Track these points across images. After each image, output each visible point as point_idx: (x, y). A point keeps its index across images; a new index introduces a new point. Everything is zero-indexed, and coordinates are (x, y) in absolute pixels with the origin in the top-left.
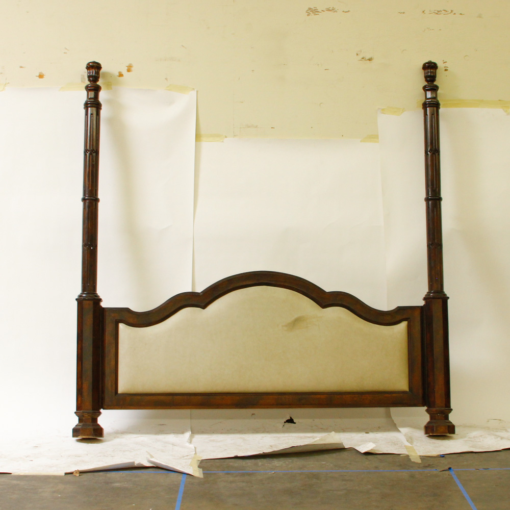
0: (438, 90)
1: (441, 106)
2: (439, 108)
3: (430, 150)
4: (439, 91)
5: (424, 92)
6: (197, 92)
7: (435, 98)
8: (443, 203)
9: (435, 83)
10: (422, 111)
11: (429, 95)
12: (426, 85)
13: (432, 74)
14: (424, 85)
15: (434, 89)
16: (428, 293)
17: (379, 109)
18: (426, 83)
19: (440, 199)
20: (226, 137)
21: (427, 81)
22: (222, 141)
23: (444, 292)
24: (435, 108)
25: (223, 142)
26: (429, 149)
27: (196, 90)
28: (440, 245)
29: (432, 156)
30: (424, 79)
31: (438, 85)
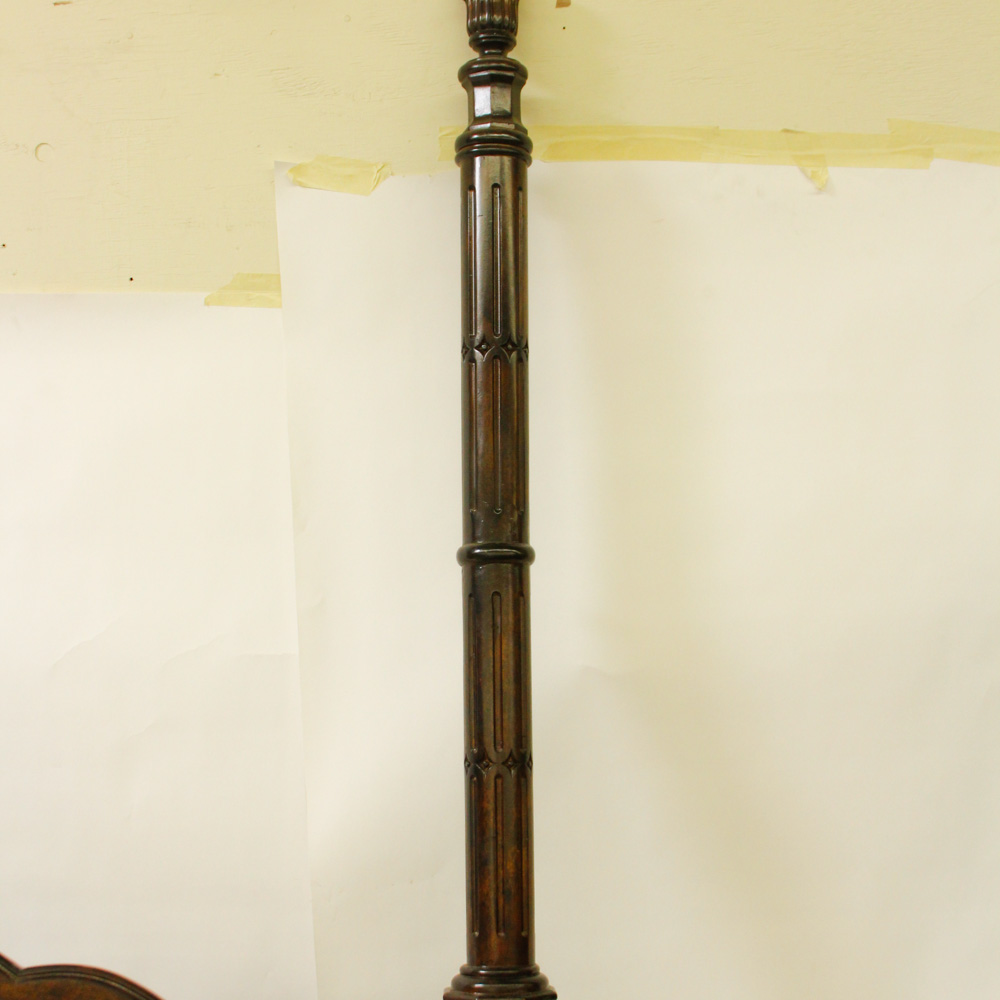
0: (523, 84)
1: (534, 155)
2: (527, 160)
3: (483, 341)
4: (527, 92)
5: (463, 92)
7: (511, 115)
8: (537, 573)
9: (511, 55)
10: (456, 171)
11: (484, 100)
12: (474, 62)
13: (497, 18)
14: (463, 62)
15: (510, 78)
16: (465, 973)
17: (279, 165)
18: (475, 55)
19: (524, 557)
21: (476, 44)
23: (532, 972)
24: (507, 160)
26: (478, 337)
28: (521, 762)
29: (490, 365)
30: (467, 38)
31: (523, 62)
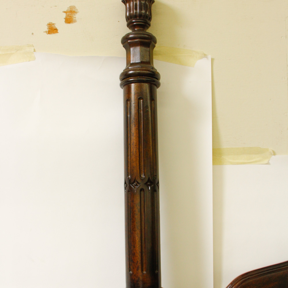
6: (212, 60)
20: (274, 154)
22: (266, 161)
25: (268, 163)
27: (210, 57)
